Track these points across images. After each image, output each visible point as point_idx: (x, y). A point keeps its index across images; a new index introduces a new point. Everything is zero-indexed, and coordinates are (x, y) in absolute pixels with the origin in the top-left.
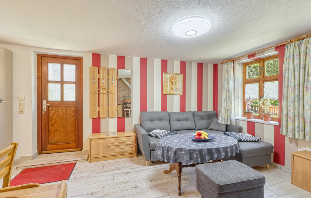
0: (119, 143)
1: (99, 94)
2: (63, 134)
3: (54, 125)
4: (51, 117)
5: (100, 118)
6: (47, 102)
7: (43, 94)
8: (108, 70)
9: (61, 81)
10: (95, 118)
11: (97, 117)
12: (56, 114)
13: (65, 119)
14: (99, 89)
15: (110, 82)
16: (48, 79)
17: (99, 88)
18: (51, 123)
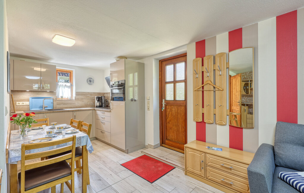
0: (222, 166)
1: (203, 92)
2: (175, 132)
3: (169, 123)
4: (168, 115)
5: (205, 123)
6: (165, 100)
7: (163, 94)
8: (214, 58)
9: (174, 81)
10: (199, 121)
11: (201, 120)
12: (170, 113)
13: (177, 118)
14: (203, 85)
15: (217, 73)
16: (165, 81)
17: (203, 83)
18: (168, 120)
